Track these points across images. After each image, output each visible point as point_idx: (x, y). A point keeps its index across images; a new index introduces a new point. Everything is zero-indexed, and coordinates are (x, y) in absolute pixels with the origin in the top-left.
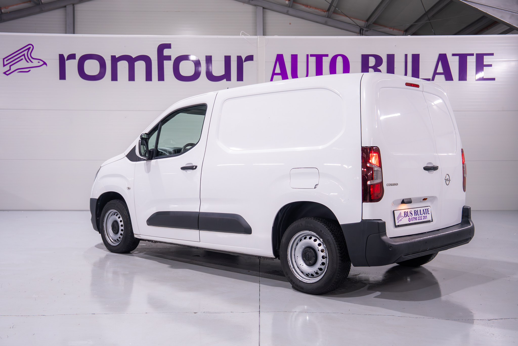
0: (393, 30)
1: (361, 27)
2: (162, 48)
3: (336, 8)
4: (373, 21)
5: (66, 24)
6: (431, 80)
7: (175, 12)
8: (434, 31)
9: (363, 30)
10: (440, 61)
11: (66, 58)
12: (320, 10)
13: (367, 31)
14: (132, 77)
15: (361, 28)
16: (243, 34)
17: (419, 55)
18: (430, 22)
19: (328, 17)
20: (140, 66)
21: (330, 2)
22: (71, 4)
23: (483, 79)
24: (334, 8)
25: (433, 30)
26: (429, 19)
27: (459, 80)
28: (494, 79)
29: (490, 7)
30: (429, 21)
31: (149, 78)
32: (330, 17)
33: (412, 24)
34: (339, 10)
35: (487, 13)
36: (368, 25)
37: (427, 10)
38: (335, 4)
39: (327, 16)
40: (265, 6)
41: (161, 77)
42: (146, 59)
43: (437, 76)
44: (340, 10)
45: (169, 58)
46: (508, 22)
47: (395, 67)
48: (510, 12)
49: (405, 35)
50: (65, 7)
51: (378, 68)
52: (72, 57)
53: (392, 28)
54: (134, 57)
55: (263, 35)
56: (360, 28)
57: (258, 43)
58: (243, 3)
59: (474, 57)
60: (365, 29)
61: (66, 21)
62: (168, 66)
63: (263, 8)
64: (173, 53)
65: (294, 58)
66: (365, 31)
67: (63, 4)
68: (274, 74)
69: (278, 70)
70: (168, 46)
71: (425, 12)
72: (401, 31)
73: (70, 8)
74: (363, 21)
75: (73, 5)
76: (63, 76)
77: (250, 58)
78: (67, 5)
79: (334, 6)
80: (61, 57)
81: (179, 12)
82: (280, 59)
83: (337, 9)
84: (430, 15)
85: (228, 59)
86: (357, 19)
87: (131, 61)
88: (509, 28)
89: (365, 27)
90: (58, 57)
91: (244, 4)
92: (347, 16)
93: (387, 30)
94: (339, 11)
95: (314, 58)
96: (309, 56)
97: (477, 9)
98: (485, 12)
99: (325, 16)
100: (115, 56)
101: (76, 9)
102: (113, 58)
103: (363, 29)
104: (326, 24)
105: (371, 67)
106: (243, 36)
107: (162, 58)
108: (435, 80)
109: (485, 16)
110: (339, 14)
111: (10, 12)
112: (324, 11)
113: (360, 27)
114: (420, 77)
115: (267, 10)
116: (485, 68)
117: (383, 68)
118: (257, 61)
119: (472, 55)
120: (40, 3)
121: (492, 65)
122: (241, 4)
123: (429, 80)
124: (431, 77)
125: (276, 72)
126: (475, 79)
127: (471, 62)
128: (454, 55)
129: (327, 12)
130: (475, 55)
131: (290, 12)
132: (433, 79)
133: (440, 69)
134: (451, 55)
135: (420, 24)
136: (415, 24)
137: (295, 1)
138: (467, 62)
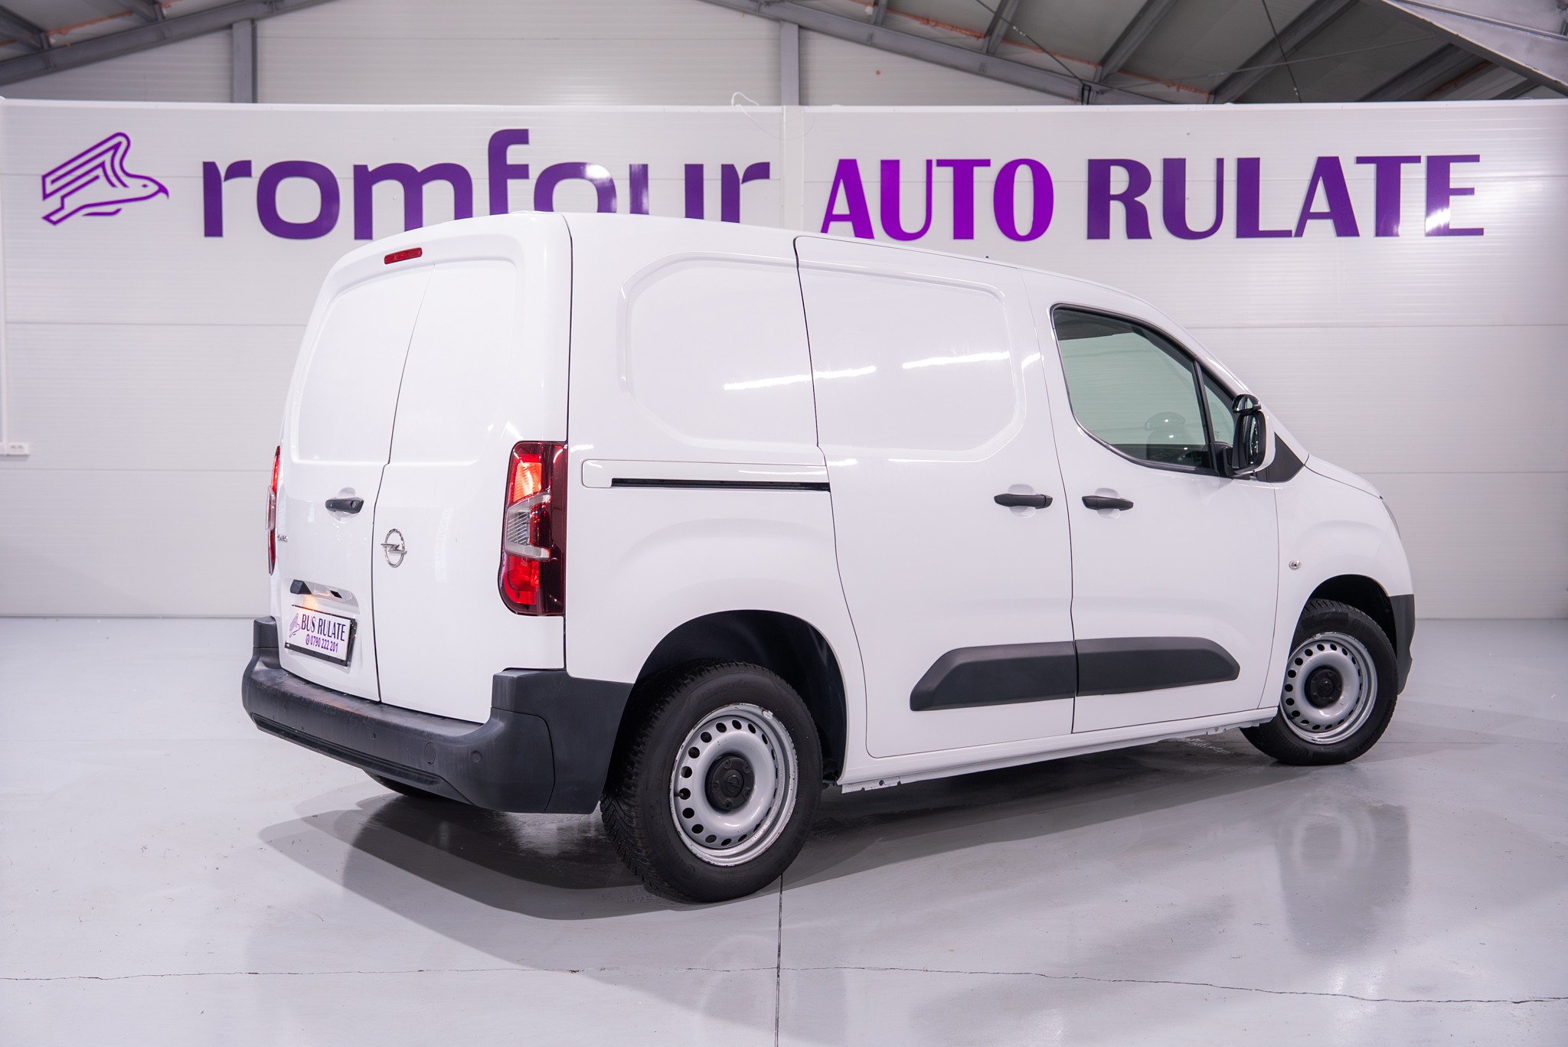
0: (1178, 90)
1: (1083, 82)
2: (502, 141)
3: (1011, 24)
4: (1120, 64)
5: (232, 78)
6: (1293, 233)
7: (547, 39)
8: (1298, 91)
9: (1090, 90)
10: (1321, 178)
11: (223, 173)
12: (964, 32)
13: (1102, 92)
15: (1084, 85)
16: (740, 101)
17: (1258, 159)
18: (1288, 65)
19: (990, 52)
21: (995, 10)
22: (246, 19)
23: (1445, 231)
24: (1006, 25)
25: (1295, 89)
26: (1285, 57)
27: (1378, 234)
28: (1479, 232)
29: (1469, 20)
30: (1285, 63)
32: (994, 54)
33: (1233, 70)
34: (1019, 30)
35: (1460, 35)
36: (1103, 78)
37: (1278, 31)
38: (1008, 14)
39: (985, 50)
40: (805, 22)
42: (456, 175)
43: (1310, 223)
44: (1023, 33)
45: (522, 172)
46: (1520, 61)
47: (1186, 197)
48: (1529, 34)
49: (1214, 103)
50: (230, 27)
51: (1137, 199)
52: (241, 169)
53: (1174, 85)
54: (419, 169)
55: (801, 103)
56: (1081, 86)
57: (785, 125)
58: (741, 14)
59: (1422, 166)
60: (1096, 88)
61: (232, 70)
62: (520, 195)
63: (800, 27)
64: (535, 157)
65: (890, 170)
66: (1097, 92)
67: (224, 20)
68: (830, 217)
69: (842, 207)
70: (520, 137)
71: (1272, 36)
72: (1201, 92)
73: (242, 31)
74: (1089, 63)
75: (253, 21)
76: (213, 226)
77: (760, 171)
78: (236, 22)
79: (1005, 21)
80: (210, 169)
81: (556, 39)
82: (847, 172)
83: (1014, 28)
84: (1288, 45)
86: (1073, 58)
87: (411, 180)
88: (1523, 79)
89: (1097, 81)
90: (199, 172)
91: (744, 16)
92: (1043, 50)
93: (1159, 88)
94: (1021, 33)
95: (948, 171)
96: (934, 164)
97: (1431, 23)
98: (1455, 33)
99: (978, 51)
100: (365, 167)
101: (259, 33)
102: (360, 171)
103: (1090, 87)
104: (981, 72)
105: (1116, 197)
106: (740, 106)
108: (1304, 235)
109: (1452, 45)
110: (1021, 44)
111: (73, 44)
112: (976, 36)
113: (1081, 80)
114: (1262, 228)
115: (811, 34)
116: (1452, 198)
117: (1152, 200)
118: (780, 180)
119: (1416, 159)
120: (160, 17)
121: (1475, 190)
122: (735, 16)
123: (1286, 234)
124: (1292, 227)
125: (836, 211)
126: (1423, 233)
127: (1413, 181)
128: (1361, 160)
129: (985, 37)
130: (1424, 160)
131: (878, 39)
132: (1300, 232)
133: (1321, 203)
134: (1353, 160)
135: (1258, 70)
136: (1242, 70)
137: (891, 8)
138: (1401, 181)
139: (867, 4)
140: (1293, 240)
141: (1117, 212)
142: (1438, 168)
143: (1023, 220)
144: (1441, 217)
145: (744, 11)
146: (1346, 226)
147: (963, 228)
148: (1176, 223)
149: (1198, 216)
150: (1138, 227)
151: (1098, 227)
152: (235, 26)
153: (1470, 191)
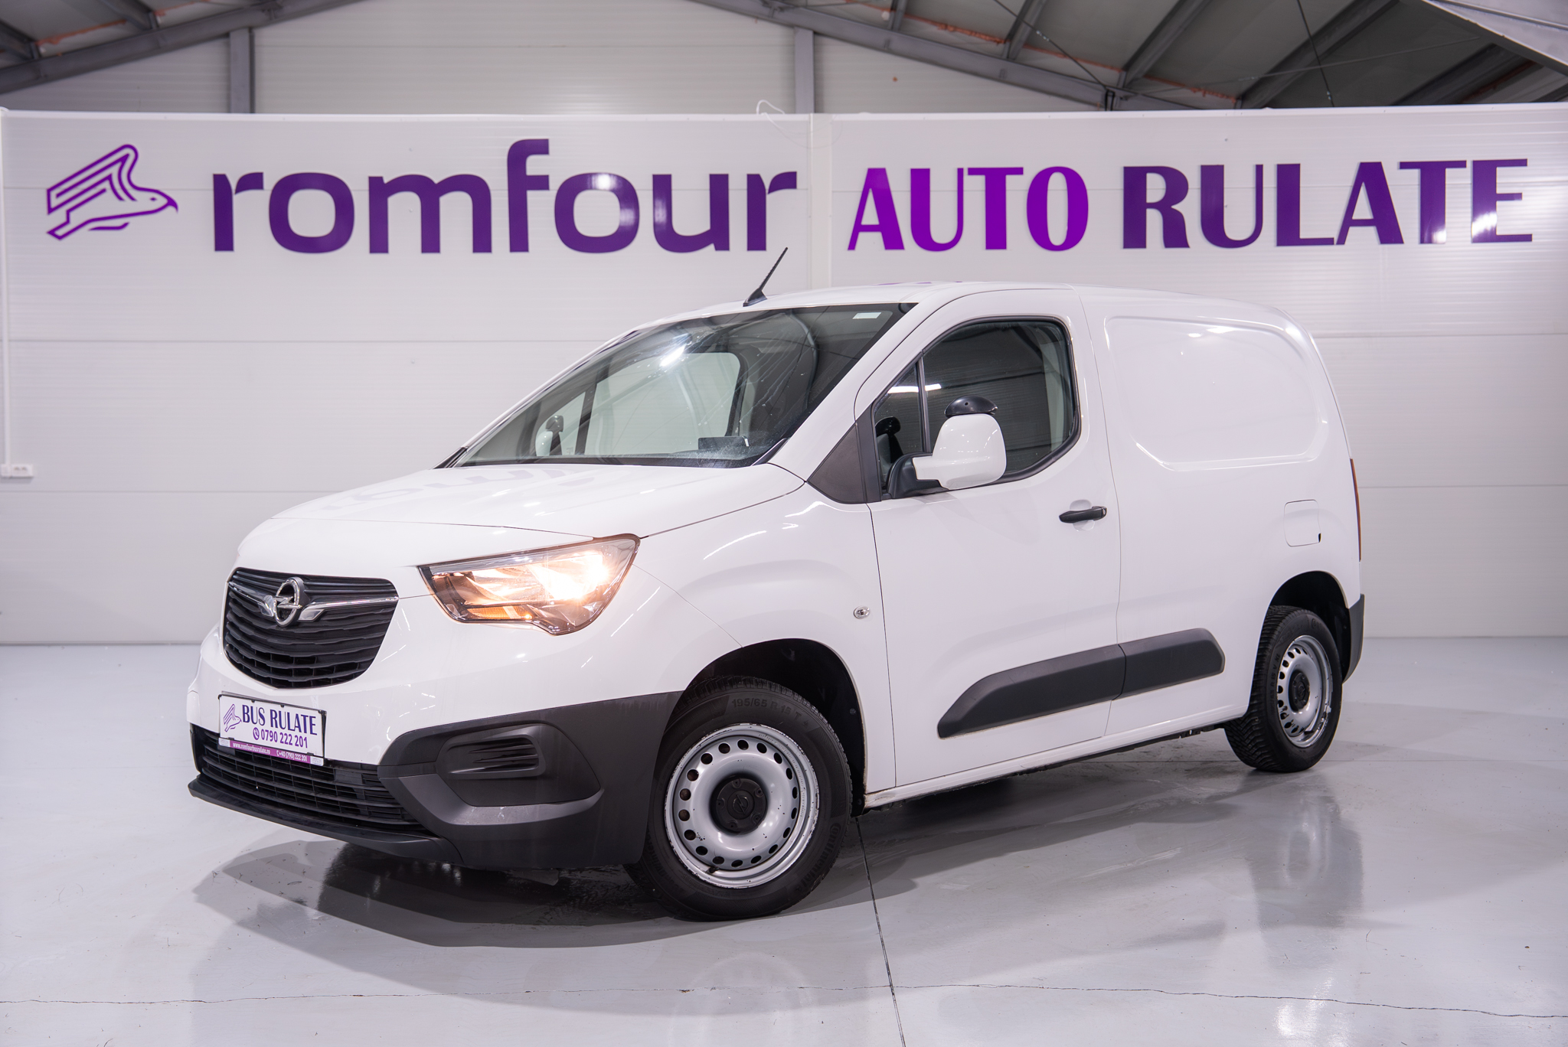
0: (1204, 95)
1: (1107, 87)
2: (519, 153)
3: (1034, 29)
4: (1146, 68)
5: (229, 88)
6: (1336, 241)
7: (553, 47)
8: (1331, 95)
9: (1113, 96)
10: (1363, 184)
11: (234, 185)
12: (983, 37)
13: (1127, 98)
14: (431, 242)
15: (1108, 91)
16: (765, 109)
17: (1298, 166)
18: (1321, 69)
19: (1010, 58)
20: (456, 209)
21: (1017, 11)
22: (244, 28)
23: (1491, 238)
24: (1029, 29)
25: (1328, 93)
26: (1319, 60)
27: (1422, 241)
28: (1527, 238)
29: (1515, 21)
30: (1319, 67)
31: (482, 242)
32: (1015, 60)
33: (1262, 74)
34: (1043, 35)
35: (1503, 35)
36: (1128, 81)
37: (1313, 32)
38: (1031, 18)
39: (1005, 56)
40: (821, 26)
41: (519, 241)
42: (475, 187)
43: (1352, 230)
44: (1047, 37)
45: (542, 183)
47: (1225, 204)
49: (1242, 108)
50: (227, 35)
51: (1174, 207)
52: (252, 181)
53: (1199, 90)
54: (436, 181)
55: (816, 112)
56: (1105, 91)
57: (812, 134)
58: (754, 20)
59: (1467, 173)
60: (1119, 93)
61: (229, 79)
62: (541, 206)
63: (816, 33)
64: (554, 167)
65: (920, 179)
66: (1121, 98)
67: (221, 28)
68: (859, 228)
69: (871, 217)
70: (540, 147)
71: (1306, 37)
72: (1228, 97)
73: (239, 40)
74: (1112, 68)
75: (251, 29)
76: (224, 239)
77: (787, 181)
78: (233, 30)
79: (1028, 25)
80: (220, 182)
81: (564, 46)
82: (876, 182)
83: (1038, 33)
84: (1323, 47)
85: (719, 185)
86: (1098, 64)
87: (429, 192)
89: (1120, 86)
90: (209, 185)
91: (756, 22)
92: (1068, 56)
93: (1185, 94)
94: (1045, 38)
95: (980, 180)
96: (965, 172)
97: (1476, 25)
98: (1499, 33)
99: (998, 57)
100: (381, 179)
101: (257, 41)
102: (375, 183)
103: (1114, 93)
104: (1002, 78)
105: (1153, 206)
106: (766, 114)
107: (521, 184)
108: (1346, 242)
110: (1046, 50)
111: (64, 54)
112: (995, 41)
113: (1104, 86)
114: (1303, 235)
115: (825, 40)
116: (1499, 203)
117: (1190, 208)
118: (807, 189)
119: (1461, 164)
120: (154, 26)
121: (1523, 194)
122: (748, 22)
123: (1328, 242)
124: (1334, 234)
125: (865, 222)
126: (1470, 239)
127: (1458, 186)
128: (1404, 165)
129: (1005, 43)
130: (1469, 165)
131: (895, 45)
132: (1342, 240)
133: (1363, 209)
134: (1396, 165)
135: (1289, 74)
136: (1272, 75)
137: (909, 13)
138: (1447, 186)
139: (883, 9)
140: (1335, 248)
141: (1154, 221)
142: (1484, 173)
143: (1057, 230)
144: (1487, 222)
145: (757, 17)
146: (1389, 233)
147: (996, 238)
148: (1214, 230)
149: (1236, 223)
150: (1175, 236)
151: (1134, 236)
152: (232, 35)
153: (1517, 196)
